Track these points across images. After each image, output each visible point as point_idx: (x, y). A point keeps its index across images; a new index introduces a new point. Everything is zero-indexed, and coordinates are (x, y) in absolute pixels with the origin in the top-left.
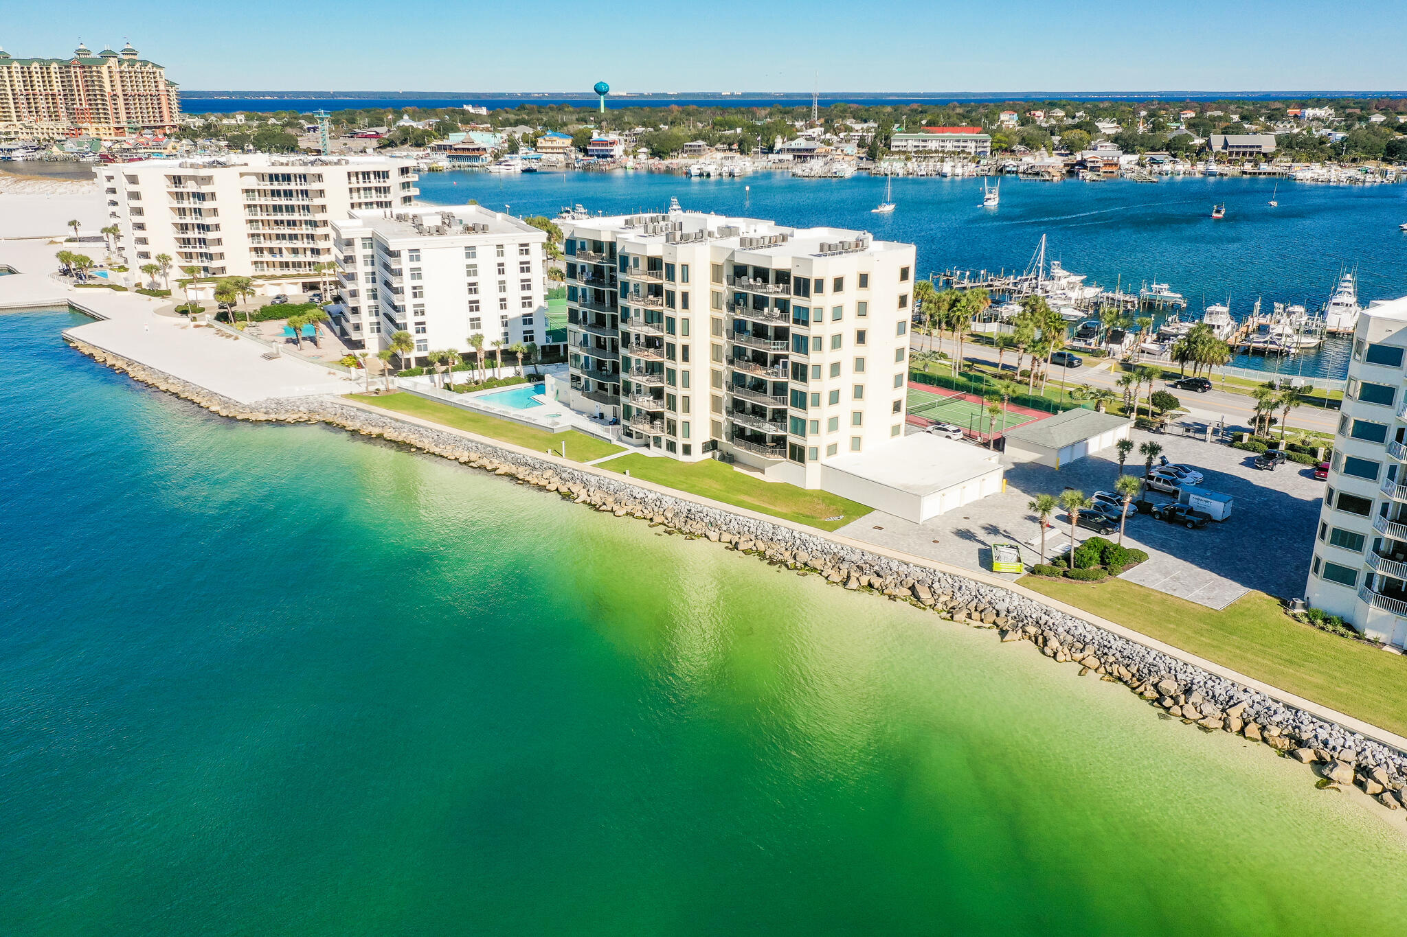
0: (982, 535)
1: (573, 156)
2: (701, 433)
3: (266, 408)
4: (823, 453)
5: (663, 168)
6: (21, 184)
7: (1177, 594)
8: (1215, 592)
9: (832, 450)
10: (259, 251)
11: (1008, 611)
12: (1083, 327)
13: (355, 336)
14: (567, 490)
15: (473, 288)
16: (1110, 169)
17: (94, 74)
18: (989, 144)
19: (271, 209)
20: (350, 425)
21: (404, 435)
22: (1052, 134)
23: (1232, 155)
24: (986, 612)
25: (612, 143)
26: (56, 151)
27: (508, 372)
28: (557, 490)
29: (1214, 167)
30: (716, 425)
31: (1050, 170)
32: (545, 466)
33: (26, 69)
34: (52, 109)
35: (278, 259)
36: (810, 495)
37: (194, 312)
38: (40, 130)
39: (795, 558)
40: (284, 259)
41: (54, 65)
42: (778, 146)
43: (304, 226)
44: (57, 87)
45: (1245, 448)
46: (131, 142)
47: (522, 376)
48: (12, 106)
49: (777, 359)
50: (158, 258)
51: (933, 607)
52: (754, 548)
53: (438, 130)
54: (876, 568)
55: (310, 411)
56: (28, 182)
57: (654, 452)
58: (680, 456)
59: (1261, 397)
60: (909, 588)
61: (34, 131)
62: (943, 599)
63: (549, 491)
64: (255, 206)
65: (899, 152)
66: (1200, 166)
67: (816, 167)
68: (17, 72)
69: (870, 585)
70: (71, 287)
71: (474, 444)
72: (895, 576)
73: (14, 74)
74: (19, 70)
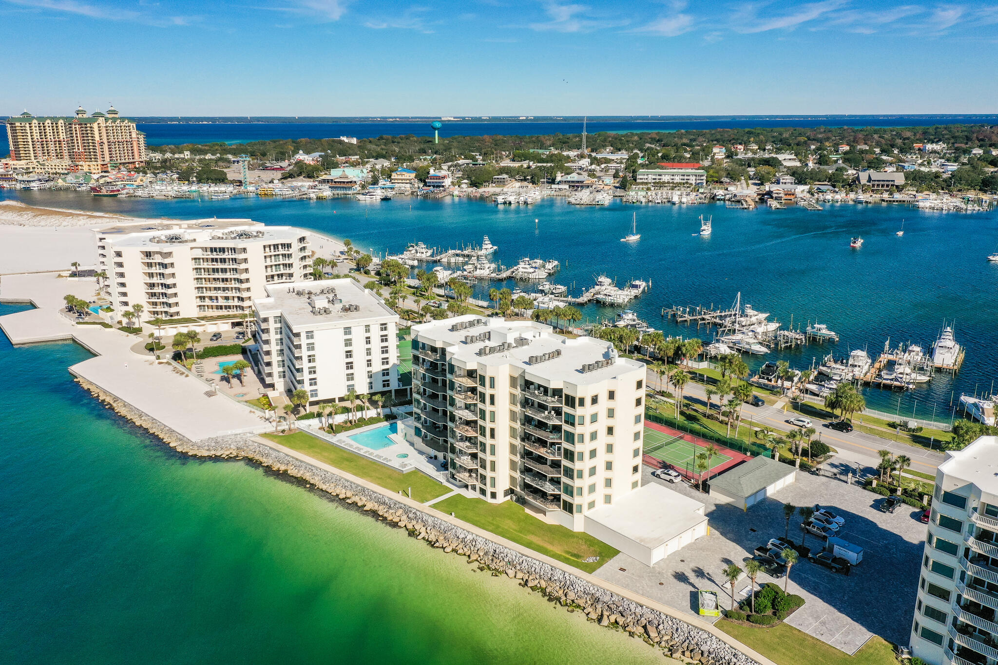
0: (692, 577)
1: (416, 186)
2: (503, 483)
3: (208, 446)
4: (585, 507)
5: (478, 195)
6: (38, 219)
7: (822, 639)
8: (850, 637)
9: (592, 505)
10: (202, 298)
11: (709, 652)
12: (766, 366)
13: (268, 380)
14: (412, 527)
15: (349, 354)
16: (789, 197)
17: (88, 129)
18: (704, 178)
19: (211, 270)
20: (266, 462)
21: (302, 472)
22: (749, 166)
23: (874, 186)
24: (695, 651)
25: (444, 178)
26: (60, 183)
27: (372, 413)
28: (405, 526)
29: (862, 197)
30: (513, 479)
31: (747, 199)
32: (397, 506)
33: (41, 125)
34: (58, 151)
35: (215, 304)
36: (577, 537)
37: (158, 349)
38: (50, 167)
39: (566, 595)
40: (219, 304)
41: (61, 121)
42: (559, 178)
43: (233, 281)
44: (62, 136)
45: (873, 490)
46: (112, 177)
47: (382, 416)
48: (31, 149)
49: (553, 444)
50: (134, 306)
51: (659, 643)
52: (539, 586)
53: (323, 165)
54: (621, 608)
55: (238, 449)
56: (43, 217)
57: (470, 494)
58: (488, 499)
59: (884, 456)
60: (643, 627)
61: (46, 167)
62: (666, 638)
63: (400, 527)
64: (200, 269)
65: (642, 183)
66: (852, 196)
67: (584, 196)
68: (36, 127)
69: (616, 622)
70: (74, 323)
71: (349, 483)
72: (633, 616)
73: (33, 128)
74: (37, 125)
